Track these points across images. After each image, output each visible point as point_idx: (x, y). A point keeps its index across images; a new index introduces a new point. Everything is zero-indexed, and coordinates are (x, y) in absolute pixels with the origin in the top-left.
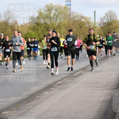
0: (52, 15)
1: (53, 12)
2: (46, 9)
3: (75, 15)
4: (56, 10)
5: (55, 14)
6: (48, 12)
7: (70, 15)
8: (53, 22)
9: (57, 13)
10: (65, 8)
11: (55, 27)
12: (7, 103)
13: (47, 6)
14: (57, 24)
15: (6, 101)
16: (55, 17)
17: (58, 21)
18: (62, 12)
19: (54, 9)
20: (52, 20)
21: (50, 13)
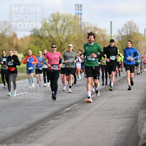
0: (59, 26)
1: (60, 22)
2: (52, 19)
3: (87, 26)
4: (64, 21)
5: (62, 26)
6: (54, 23)
7: (81, 27)
8: (61, 35)
9: (65, 24)
10: (75, 17)
11: (63, 41)
12: (3, 134)
13: (53, 15)
14: (64, 38)
15: (2, 132)
16: (63, 29)
17: (66, 34)
18: (71, 23)
19: (61, 19)
20: (59, 32)
21: (56, 24)
